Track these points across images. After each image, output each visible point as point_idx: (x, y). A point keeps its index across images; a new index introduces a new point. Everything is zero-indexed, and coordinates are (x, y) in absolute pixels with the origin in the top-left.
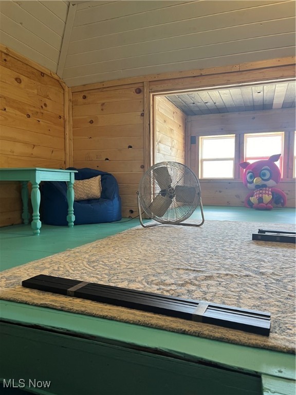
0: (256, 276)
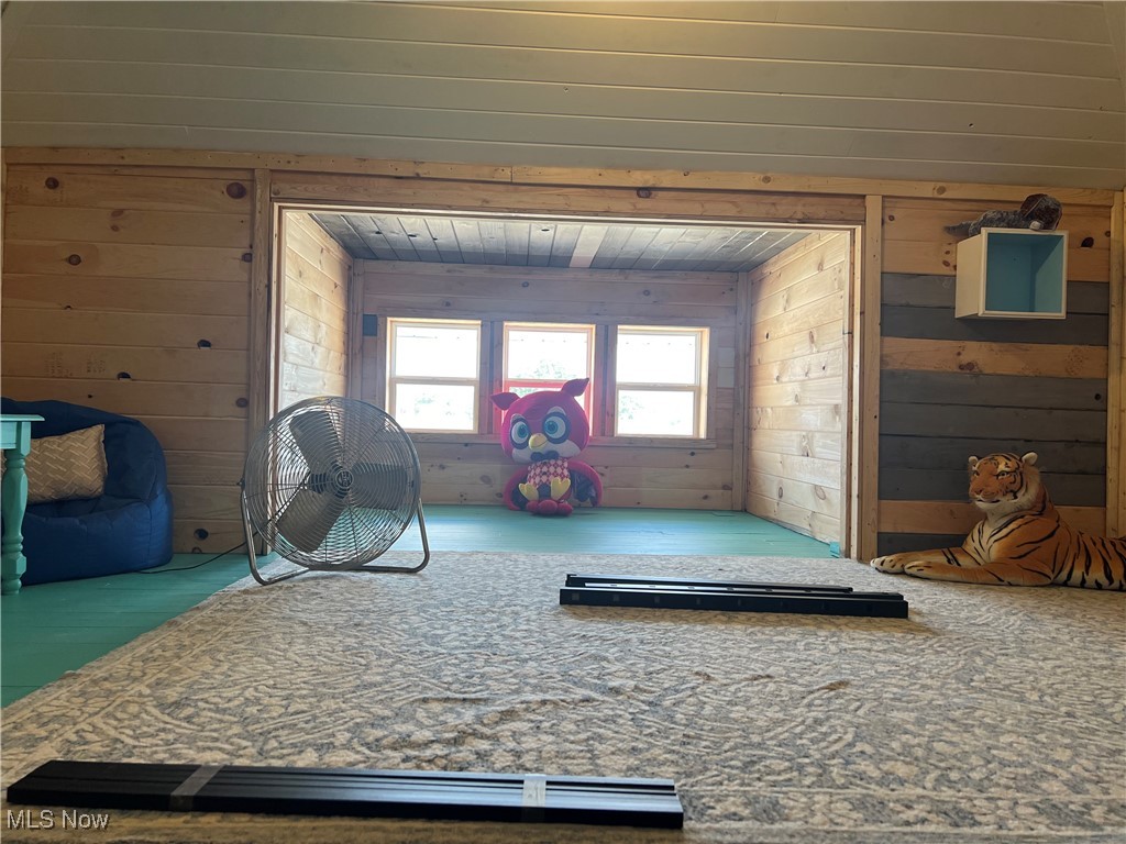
0: (606, 698)
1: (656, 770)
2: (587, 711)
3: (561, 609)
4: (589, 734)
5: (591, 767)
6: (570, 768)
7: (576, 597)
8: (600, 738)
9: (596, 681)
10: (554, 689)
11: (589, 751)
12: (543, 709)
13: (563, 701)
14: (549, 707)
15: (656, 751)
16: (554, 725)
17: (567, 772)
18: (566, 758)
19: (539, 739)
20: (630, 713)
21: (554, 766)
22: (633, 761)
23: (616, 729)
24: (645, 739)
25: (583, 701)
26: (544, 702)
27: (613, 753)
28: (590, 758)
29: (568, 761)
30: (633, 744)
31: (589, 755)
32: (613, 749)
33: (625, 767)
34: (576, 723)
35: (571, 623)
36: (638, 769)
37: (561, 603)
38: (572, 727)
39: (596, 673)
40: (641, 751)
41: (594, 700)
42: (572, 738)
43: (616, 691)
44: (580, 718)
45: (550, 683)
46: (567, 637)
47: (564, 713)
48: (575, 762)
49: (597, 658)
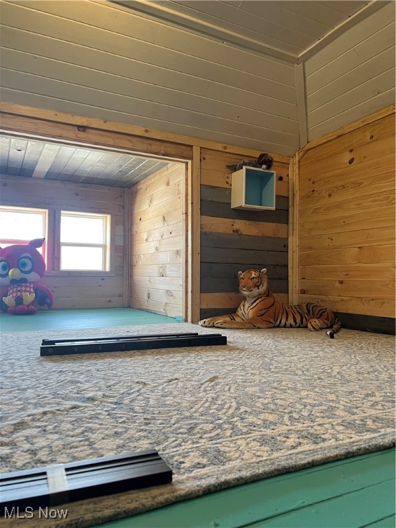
1: (136, 444)
2: (76, 414)
3: (41, 358)
4: (83, 428)
5: (92, 451)
6: (76, 454)
7: (50, 351)
8: (91, 430)
9: (76, 395)
10: (49, 404)
11: (86, 440)
12: (45, 418)
13: (58, 410)
14: (49, 416)
15: (132, 432)
16: (56, 427)
17: (75, 458)
18: (71, 448)
19: (47, 439)
20: (106, 411)
21: (64, 455)
22: (119, 441)
23: (100, 422)
24: (121, 425)
25: (72, 408)
26: (45, 413)
27: (103, 438)
28: (88, 445)
29: (73, 450)
30: (115, 430)
31: (87, 443)
32: (103, 436)
33: (115, 447)
34: (71, 422)
35: (50, 365)
36: (124, 446)
37: (42, 355)
38: (69, 426)
39: (75, 391)
40: (121, 434)
41: (79, 407)
42: (72, 433)
43: (92, 399)
44: (73, 419)
45: (46, 400)
46: (50, 373)
47: (60, 418)
48: (79, 449)
49: (72, 382)
